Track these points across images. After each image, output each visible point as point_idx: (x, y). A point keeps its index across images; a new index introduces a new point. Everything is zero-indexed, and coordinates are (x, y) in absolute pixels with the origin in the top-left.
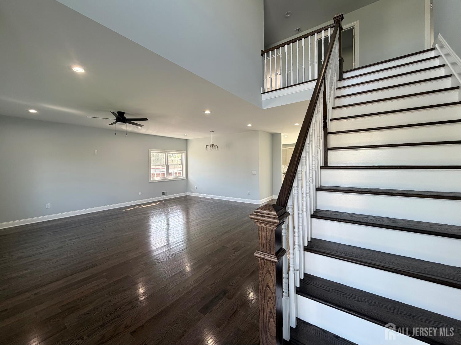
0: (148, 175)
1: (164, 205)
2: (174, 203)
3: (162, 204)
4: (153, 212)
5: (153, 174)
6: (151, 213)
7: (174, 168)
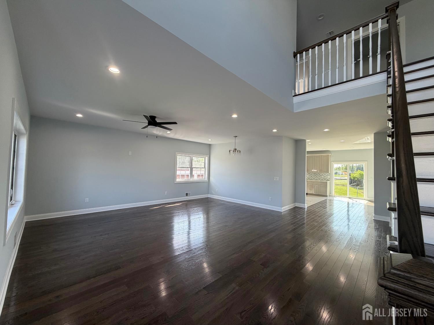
0: (174, 176)
1: (186, 205)
2: (196, 204)
3: (185, 205)
4: (176, 213)
5: (178, 175)
6: (175, 213)
7: (198, 171)
